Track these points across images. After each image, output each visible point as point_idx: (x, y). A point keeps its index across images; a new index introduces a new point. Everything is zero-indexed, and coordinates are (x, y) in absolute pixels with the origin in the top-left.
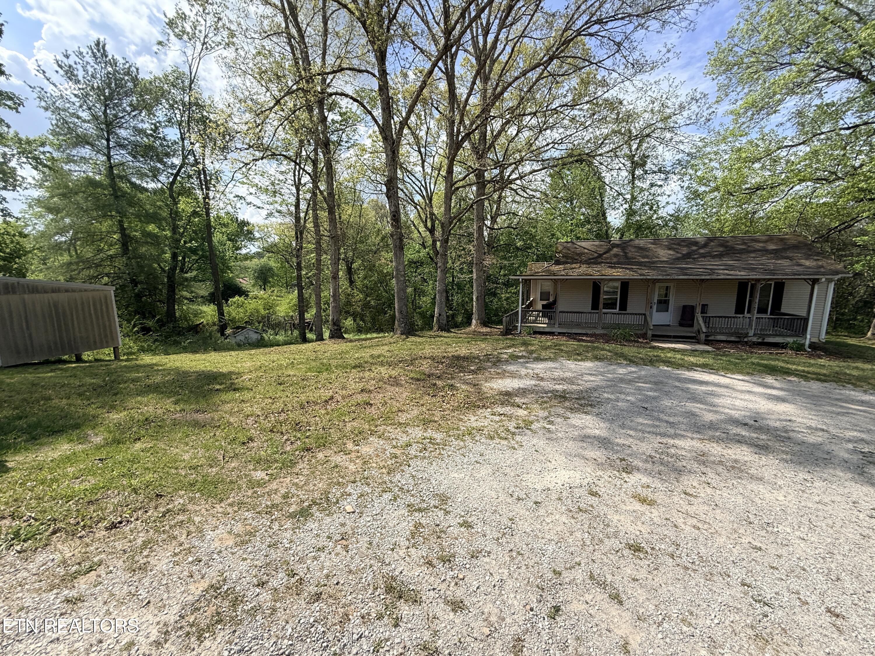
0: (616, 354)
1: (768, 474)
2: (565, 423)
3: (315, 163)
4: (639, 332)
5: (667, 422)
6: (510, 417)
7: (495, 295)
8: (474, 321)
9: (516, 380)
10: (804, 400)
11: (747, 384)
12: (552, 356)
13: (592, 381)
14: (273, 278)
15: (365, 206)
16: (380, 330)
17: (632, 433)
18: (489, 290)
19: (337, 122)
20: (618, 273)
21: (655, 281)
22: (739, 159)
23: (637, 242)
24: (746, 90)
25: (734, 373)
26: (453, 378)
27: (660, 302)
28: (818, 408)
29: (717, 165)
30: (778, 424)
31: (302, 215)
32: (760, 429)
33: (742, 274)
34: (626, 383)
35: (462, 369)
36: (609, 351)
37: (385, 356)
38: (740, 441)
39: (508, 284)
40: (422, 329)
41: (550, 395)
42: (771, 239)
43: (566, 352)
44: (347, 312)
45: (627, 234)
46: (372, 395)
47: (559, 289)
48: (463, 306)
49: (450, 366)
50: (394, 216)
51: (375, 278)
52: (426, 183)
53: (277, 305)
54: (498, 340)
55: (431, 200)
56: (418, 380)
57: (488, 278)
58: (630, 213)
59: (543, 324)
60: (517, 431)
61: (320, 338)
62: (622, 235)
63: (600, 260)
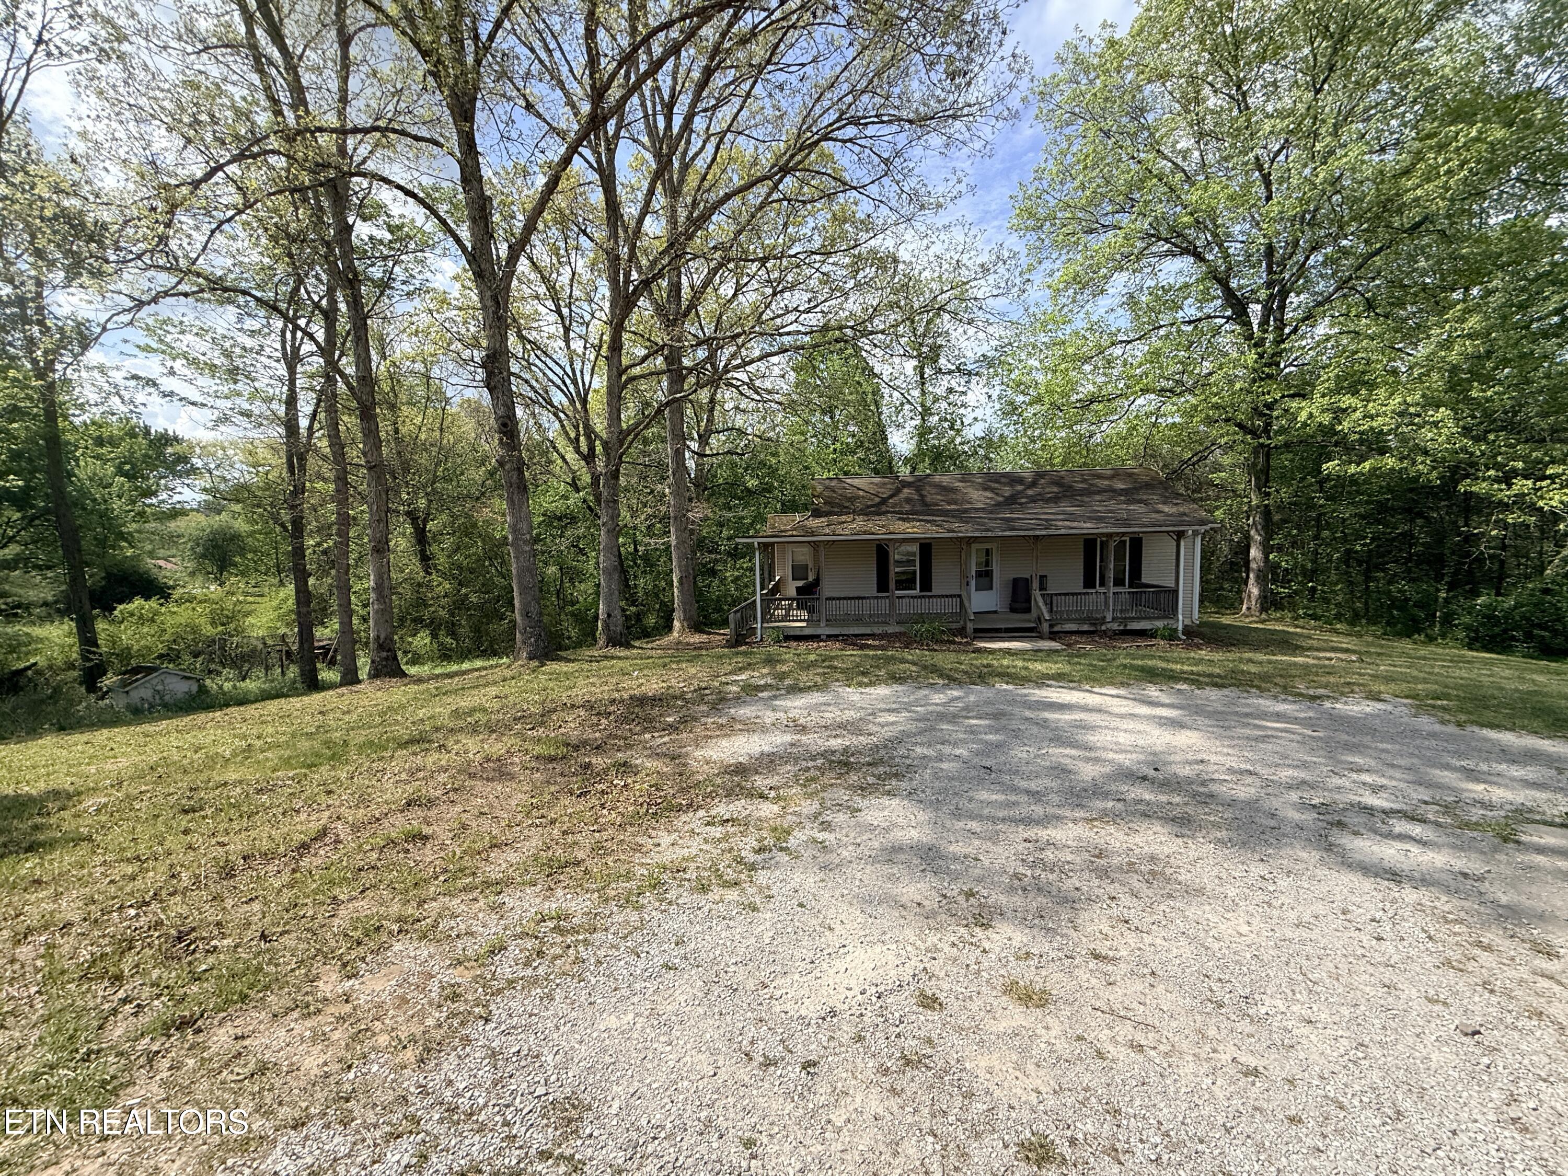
0: (925, 667)
1: (1206, 875)
2: (852, 822)
3: (330, 316)
4: (954, 626)
5: (1028, 792)
6: (742, 823)
7: (713, 573)
8: (677, 624)
9: (755, 738)
10: (1206, 721)
11: (1125, 702)
12: (819, 680)
13: (892, 724)
14: (243, 556)
15: (452, 409)
16: (492, 652)
17: (974, 825)
18: (704, 566)
19: (381, 242)
20: (914, 529)
21: (971, 540)
22: (1064, 357)
23: (937, 478)
24: (1064, 258)
25: (1102, 686)
26: (629, 747)
27: (979, 574)
28: (1228, 733)
29: (1036, 364)
30: (1186, 771)
31: (304, 423)
32: (1169, 784)
33: (1087, 527)
34: (950, 722)
35: (649, 724)
36: (914, 664)
37: (485, 710)
38: (1147, 813)
39: (735, 554)
40: (578, 645)
41: (820, 762)
42: (1116, 474)
43: (843, 671)
44: (418, 620)
45: (921, 466)
46: (433, 813)
47: (822, 559)
48: (657, 595)
49: (624, 719)
50: (505, 425)
51: (478, 548)
52: (573, 370)
53: (248, 614)
54: (721, 657)
55: (584, 402)
56: (551, 759)
57: (700, 544)
58: (923, 432)
59: (799, 622)
60: (759, 858)
61: (350, 678)
62: (914, 469)
63: (884, 508)
